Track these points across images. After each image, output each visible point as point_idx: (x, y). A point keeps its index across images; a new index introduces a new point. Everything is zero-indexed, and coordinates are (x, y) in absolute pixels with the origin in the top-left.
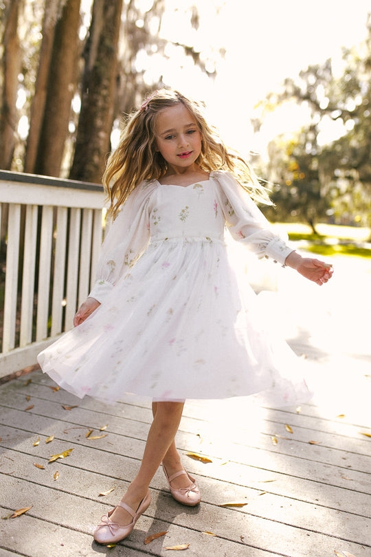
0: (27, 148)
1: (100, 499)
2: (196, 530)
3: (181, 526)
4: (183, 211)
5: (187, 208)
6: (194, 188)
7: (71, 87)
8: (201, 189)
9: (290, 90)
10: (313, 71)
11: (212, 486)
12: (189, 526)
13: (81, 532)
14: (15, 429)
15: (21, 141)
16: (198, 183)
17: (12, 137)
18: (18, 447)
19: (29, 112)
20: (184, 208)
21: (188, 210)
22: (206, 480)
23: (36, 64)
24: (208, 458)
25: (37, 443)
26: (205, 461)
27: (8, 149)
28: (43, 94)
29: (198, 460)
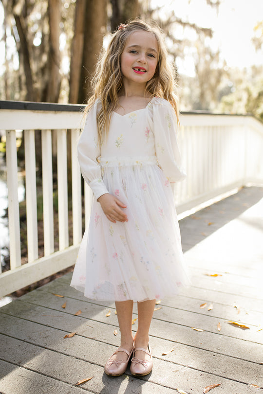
0: (70, 82)
1: (164, 357)
2: (243, 383)
3: (231, 380)
4: (119, 138)
7: (103, 29)
11: (252, 348)
12: (237, 380)
13: (152, 382)
14: (91, 304)
15: (65, 76)
17: (58, 73)
18: (95, 318)
19: (70, 53)
21: (122, 137)
22: (247, 343)
23: (72, 13)
24: (247, 326)
25: (109, 314)
26: (244, 328)
27: (56, 84)
28: (81, 37)
29: (238, 327)
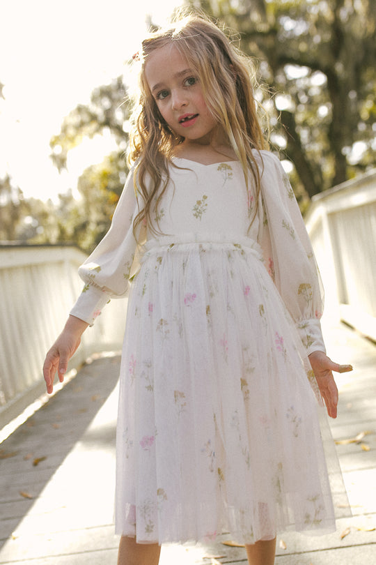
4: (199, 203)
5: (205, 197)
6: (219, 169)
8: (228, 171)
9: (86, 118)
10: (105, 93)
16: (225, 163)
20: (201, 198)
21: (206, 201)
